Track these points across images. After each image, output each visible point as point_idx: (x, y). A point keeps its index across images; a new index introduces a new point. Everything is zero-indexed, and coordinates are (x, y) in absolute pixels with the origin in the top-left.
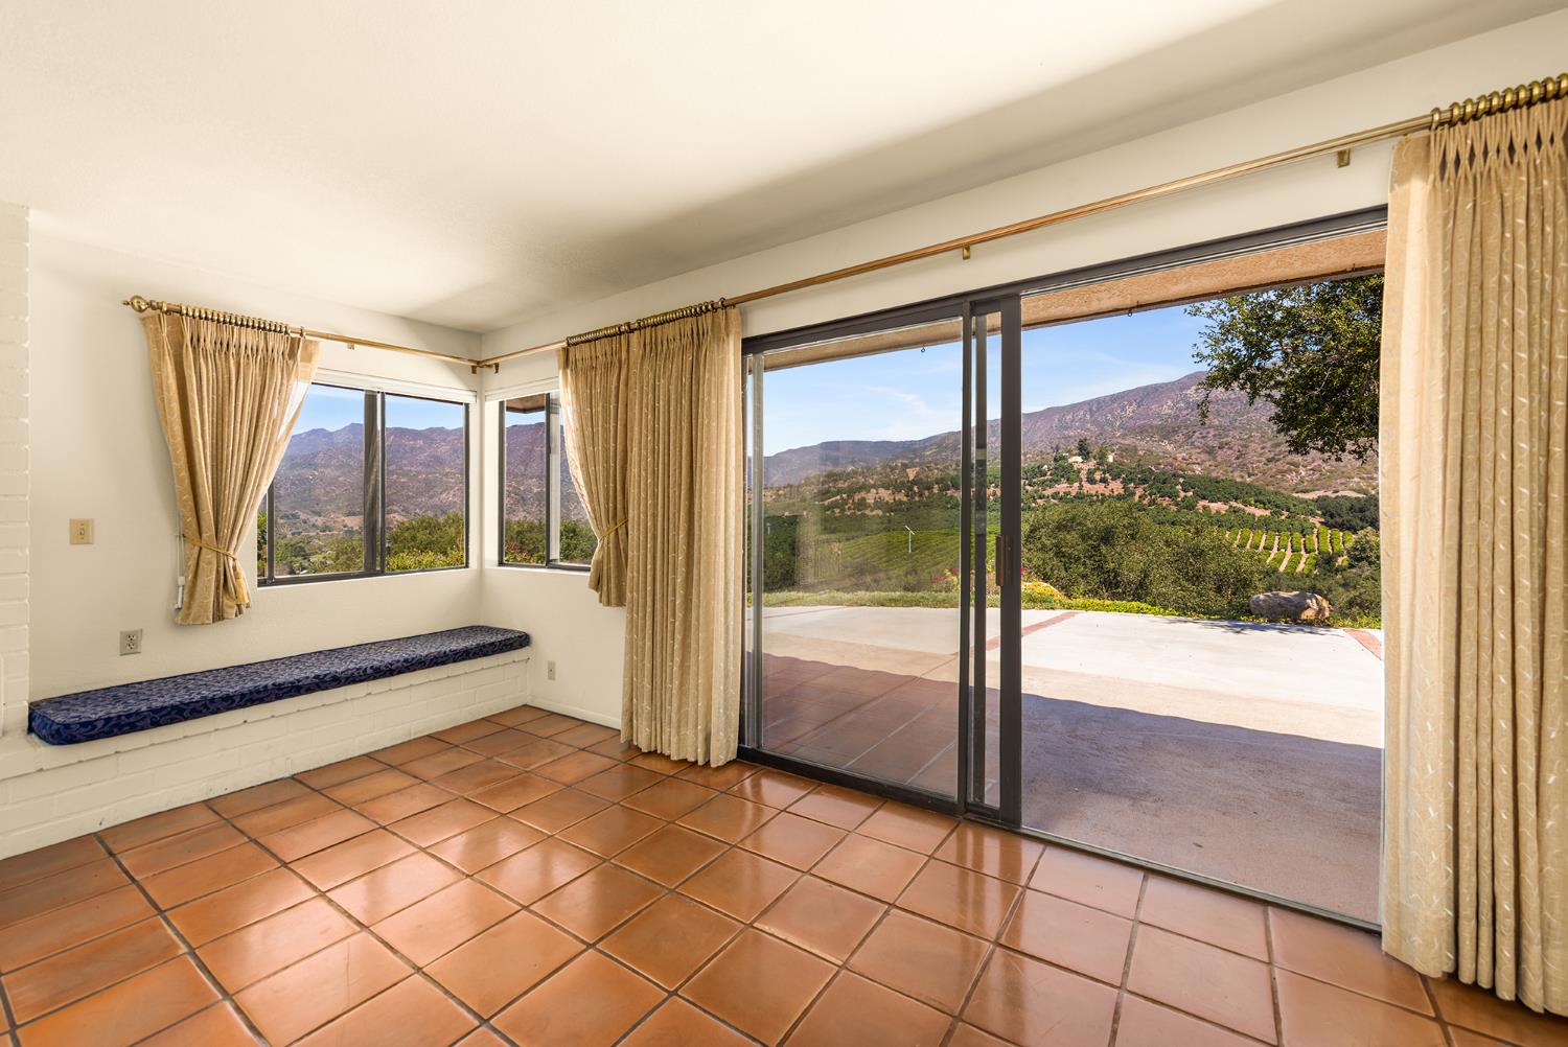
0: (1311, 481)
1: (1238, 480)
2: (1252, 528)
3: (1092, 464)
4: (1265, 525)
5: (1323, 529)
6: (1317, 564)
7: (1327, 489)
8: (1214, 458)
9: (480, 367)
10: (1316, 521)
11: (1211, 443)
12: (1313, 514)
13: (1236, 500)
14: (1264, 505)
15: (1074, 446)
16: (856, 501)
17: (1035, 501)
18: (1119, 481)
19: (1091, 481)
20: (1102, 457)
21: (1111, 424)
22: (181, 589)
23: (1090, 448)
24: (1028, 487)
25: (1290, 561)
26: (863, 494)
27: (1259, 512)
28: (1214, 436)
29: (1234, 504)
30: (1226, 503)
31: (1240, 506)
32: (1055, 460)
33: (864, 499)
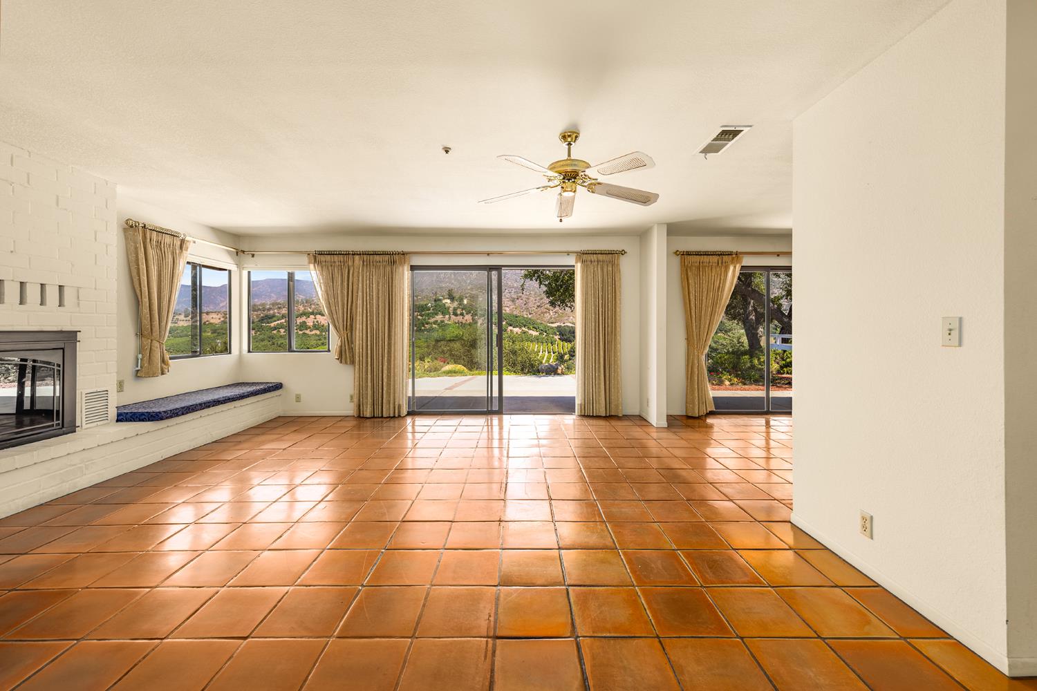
0: (555, 318)
1: (525, 316)
2: (532, 341)
3: (456, 304)
4: (537, 340)
5: (560, 342)
6: (557, 359)
7: (560, 322)
8: (515, 304)
9: (239, 253)
10: (557, 337)
11: (513, 296)
12: (556, 335)
13: (525, 326)
14: (536, 329)
15: (445, 293)
16: (298, 323)
17: (424, 326)
18: (470, 315)
19: (456, 315)
20: (461, 300)
21: (465, 282)
22: (140, 360)
23: (454, 295)
24: (419, 317)
25: (547, 358)
26: (304, 319)
27: (535, 333)
28: (515, 292)
29: (524, 329)
30: (520, 328)
31: (527, 330)
32: (435, 301)
33: (304, 322)
